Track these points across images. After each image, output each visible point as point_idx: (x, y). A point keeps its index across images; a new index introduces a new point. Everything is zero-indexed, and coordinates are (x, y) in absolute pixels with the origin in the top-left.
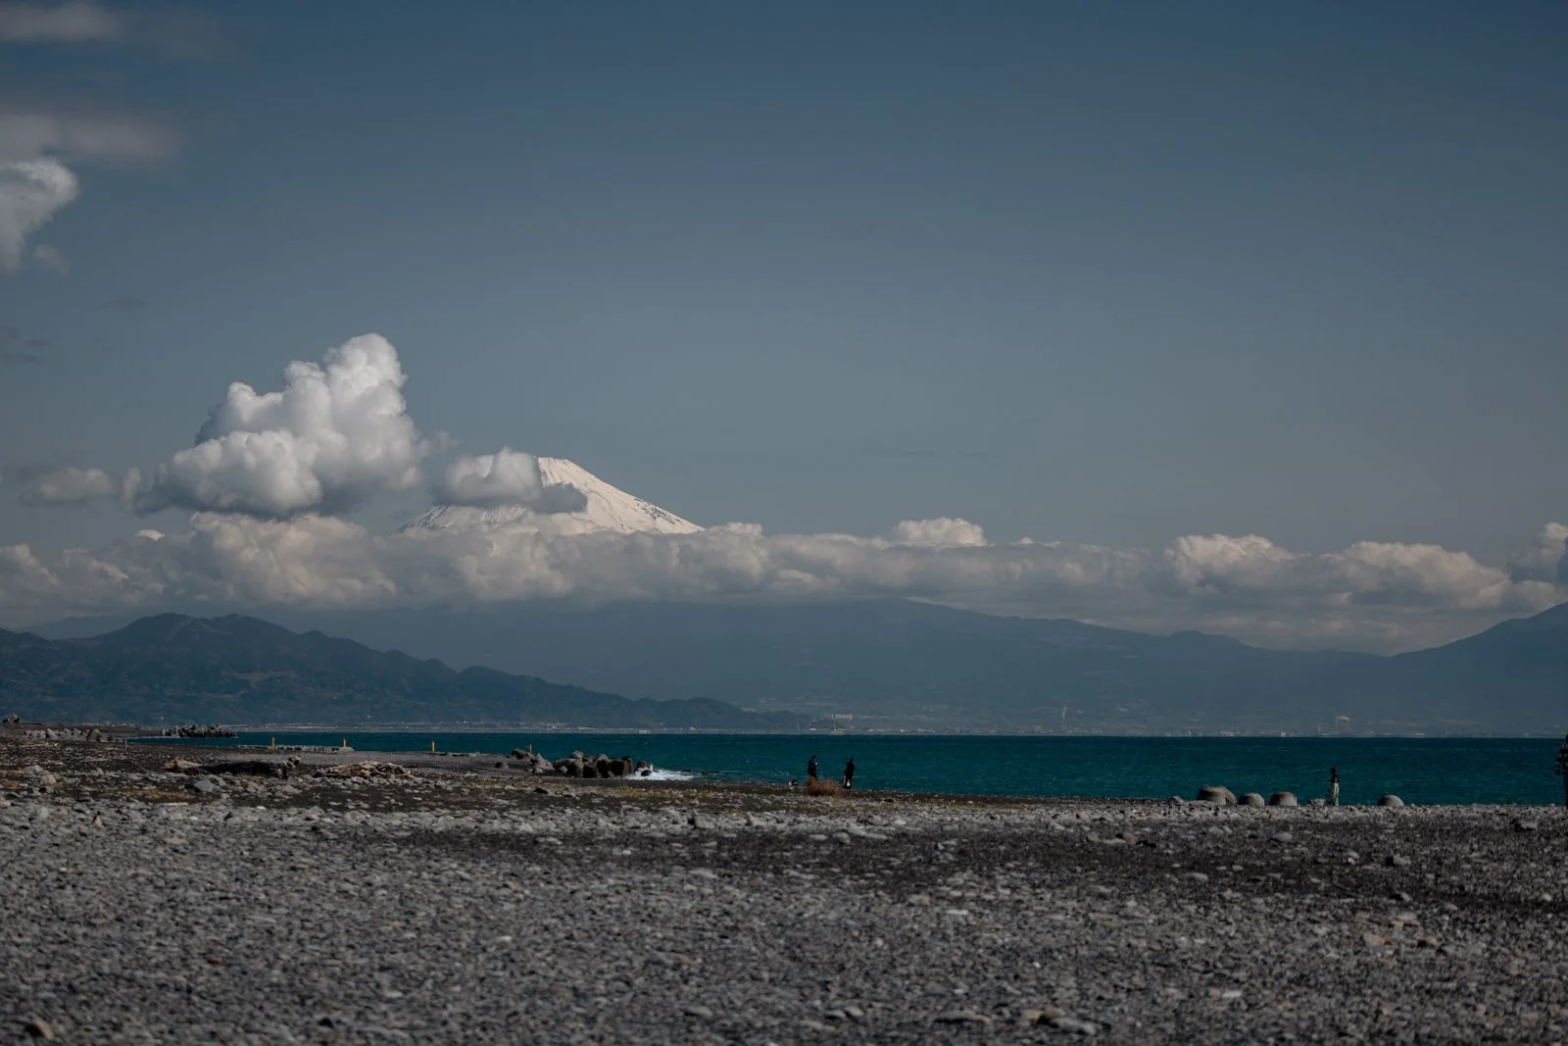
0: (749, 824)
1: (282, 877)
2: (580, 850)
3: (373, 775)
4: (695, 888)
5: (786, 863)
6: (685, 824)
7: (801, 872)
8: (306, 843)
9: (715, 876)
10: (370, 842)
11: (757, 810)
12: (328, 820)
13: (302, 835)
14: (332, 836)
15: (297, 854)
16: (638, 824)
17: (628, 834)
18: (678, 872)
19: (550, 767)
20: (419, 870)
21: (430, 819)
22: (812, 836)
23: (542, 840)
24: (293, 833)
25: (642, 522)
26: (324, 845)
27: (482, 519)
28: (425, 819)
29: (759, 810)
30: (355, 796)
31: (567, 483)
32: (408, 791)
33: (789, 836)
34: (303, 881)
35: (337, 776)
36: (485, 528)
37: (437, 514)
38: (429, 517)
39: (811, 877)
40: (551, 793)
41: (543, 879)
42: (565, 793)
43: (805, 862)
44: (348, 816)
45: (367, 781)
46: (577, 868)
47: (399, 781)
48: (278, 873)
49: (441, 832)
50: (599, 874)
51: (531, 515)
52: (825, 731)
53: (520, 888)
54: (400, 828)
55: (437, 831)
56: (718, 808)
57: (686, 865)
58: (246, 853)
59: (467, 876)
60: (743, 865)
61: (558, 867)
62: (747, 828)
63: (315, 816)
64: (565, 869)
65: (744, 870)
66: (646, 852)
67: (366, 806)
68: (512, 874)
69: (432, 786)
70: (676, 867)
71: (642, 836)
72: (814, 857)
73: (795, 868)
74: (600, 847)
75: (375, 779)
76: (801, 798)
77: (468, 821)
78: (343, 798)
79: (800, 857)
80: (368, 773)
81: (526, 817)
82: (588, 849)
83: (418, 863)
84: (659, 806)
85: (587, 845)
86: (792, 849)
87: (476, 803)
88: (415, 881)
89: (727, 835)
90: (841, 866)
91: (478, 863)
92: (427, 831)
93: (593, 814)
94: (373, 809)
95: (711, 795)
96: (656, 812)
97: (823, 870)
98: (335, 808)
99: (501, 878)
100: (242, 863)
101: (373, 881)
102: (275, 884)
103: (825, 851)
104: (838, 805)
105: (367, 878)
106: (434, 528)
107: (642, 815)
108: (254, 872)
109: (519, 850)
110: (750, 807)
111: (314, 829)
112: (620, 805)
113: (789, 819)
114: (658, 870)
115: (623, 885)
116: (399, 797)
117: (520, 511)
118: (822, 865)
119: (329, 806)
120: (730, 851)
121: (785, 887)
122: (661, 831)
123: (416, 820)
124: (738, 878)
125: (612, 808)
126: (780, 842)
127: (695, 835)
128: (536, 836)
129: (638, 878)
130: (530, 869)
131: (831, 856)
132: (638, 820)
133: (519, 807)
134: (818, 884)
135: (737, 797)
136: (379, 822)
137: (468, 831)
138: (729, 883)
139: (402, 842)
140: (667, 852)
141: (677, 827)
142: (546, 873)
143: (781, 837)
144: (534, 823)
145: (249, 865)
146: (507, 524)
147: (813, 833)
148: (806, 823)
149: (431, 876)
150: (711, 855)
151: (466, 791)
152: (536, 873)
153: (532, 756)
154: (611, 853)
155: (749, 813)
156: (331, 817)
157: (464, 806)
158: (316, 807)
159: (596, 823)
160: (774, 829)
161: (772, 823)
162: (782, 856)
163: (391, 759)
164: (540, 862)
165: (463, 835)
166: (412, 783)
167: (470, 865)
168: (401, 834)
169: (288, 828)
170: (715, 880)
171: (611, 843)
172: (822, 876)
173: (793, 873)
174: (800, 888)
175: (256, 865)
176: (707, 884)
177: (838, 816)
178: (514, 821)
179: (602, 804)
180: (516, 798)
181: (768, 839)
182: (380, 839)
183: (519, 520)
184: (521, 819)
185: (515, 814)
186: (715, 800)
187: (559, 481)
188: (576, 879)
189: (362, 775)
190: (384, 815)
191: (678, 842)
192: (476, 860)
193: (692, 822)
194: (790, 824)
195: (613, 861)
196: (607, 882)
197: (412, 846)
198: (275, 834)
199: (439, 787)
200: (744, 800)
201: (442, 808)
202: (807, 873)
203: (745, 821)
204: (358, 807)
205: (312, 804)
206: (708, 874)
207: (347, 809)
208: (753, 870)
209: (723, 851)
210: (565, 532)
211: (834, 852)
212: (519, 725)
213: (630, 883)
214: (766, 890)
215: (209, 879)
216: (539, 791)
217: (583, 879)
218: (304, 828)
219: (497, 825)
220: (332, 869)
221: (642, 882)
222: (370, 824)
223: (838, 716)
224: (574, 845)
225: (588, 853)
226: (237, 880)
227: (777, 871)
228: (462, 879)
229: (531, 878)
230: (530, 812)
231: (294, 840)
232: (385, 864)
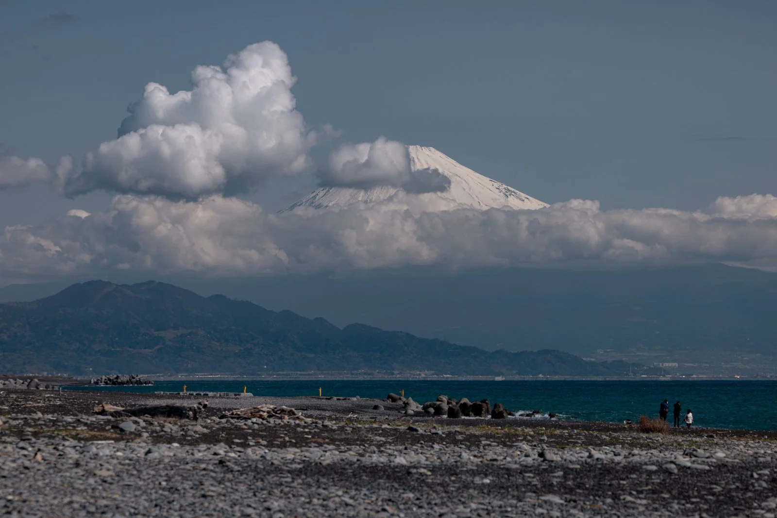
0: (590, 456)
1: (194, 503)
2: (447, 479)
3: (270, 416)
4: (545, 512)
5: (622, 490)
6: (536, 457)
7: (636, 498)
8: (214, 475)
9: (562, 502)
10: (269, 473)
11: (597, 445)
12: (233, 455)
13: (211, 467)
14: (236, 468)
15: (207, 483)
16: (495, 457)
17: (487, 465)
18: (531, 498)
19: (420, 408)
20: (310, 497)
21: (319, 454)
22: (644, 467)
23: (414, 471)
24: (203, 466)
25: (496, 199)
26: (230, 476)
27: (360, 199)
28: (314, 453)
29: (599, 444)
30: (255, 435)
31: (432, 168)
32: (299, 429)
33: (625, 467)
34: (212, 507)
35: (239, 417)
36: (362, 206)
37: (321, 194)
38: (315, 197)
39: (644, 502)
40: (421, 431)
41: (415, 504)
42: (433, 431)
43: (639, 489)
44: (249, 451)
45: (265, 422)
46: (444, 495)
47: (292, 421)
48: (192, 500)
49: (329, 465)
50: (463, 500)
51: (402, 194)
52: (654, 377)
53: (396, 512)
54: (293, 461)
55: (325, 463)
56: (563, 443)
57: (536, 491)
58: (164, 483)
59: (351, 501)
60: (586, 492)
61: (428, 494)
62: (589, 460)
63: (221, 452)
64: (434, 495)
65: (587, 496)
66: (503, 480)
67: (264, 443)
68: (390, 500)
69: (320, 426)
70: (530, 494)
71: (499, 467)
72: (647, 485)
73: (631, 494)
74: (464, 477)
75: (272, 420)
76: (635, 434)
77: (351, 455)
78: (245, 436)
79: (635, 485)
80: (265, 415)
81: (400, 451)
82: (453, 478)
83: (309, 491)
84: (513, 442)
85: (452, 475)
86: (627, 477)
87: (357, 440)
88: (307, 506)
89: (571, 466)
90: (670, 492)
91: (360, 491)
92: (316, 464)
93: (457, 449)
94: (270, 445)
95: (558, 432)
96: (511, 447)
97: (655, 496)
98: (238, 445)
99: (380, 503)
100: (161, 492)
101: (272, 506)
102: (189, 509)
103: (656, 480)
104: (666, 441)
105: (266, 504)
106: (318, 207)
107: (499, 449)
108: (171, 499)
109: (395, 480)
110: (591, 442)
111: (221, 462)
112: (480, 441)
113: (624, 452)
114: (513, 496)
115: (483, 509)
116: (292, 435)
117: (392, 191)
118: (654, 492)
119: (233, 443)
120: (574, 479)
121: (623, 511)
122: (516, 463)
123: (307, 454)
124: (582, 503)
125: (472, 444)
126: (617, 472)
127: (544, 466)
128: (410, 467)
129: (496, 503)
130: (405, 496)
131: (662, 484)
132: (496, 453)
133: (395, 442)
134: (651, 508)
135: (580, 434)
136: (275, 456)
137: (351, 464)
138: (575, 507)
139: (296, 473)
140: (520, 481)
141: (529, 460)
142: (418, 499)
143: (618, 468)
144: (406, 456)
145: (166, 493)
146: (381, 203)
147: (646, 464)
148: (640, 456)
149: (321, 501)
150: (558, 483)
151: (349, 429)
152: (410, 498)
153: (404, 399)
154: (473, 482)
155: (590, 448)
156: (235, 452)
157: (348, 442)
158: (222, 444)
159: (460, 456)
160: (612, 461)
161: (611, 456)
162: (619, 484)
163: (285, 403)
164: (413, 489)
165: (347, 467)
166: (303, 423)
167: (353, 493)
168: (294, 466)
169: (199, 461)
170: (562, 504)
171: (473, 473)
172: (654, 501)
173: (629, 498)
174: (635, 512)
175: (173, 494)
176: (556, 508)
177: (667, 449)
178: (390, 455)
179: (465, 440)
180: (391, 435)
181: (607, 470)
182: (278, 470)
183: (390, 199)
184: (396, 453)
185: (390, 449)
186: (561, 436)
187: (426, 167)
188: (443, 504)
189: (261, 417)
190: (279, 450)
191: (531, 472)
192: (358, 486)
193: (541, 455)
194: (625, 457)
195: (475, 489)
196: (470, 507)
197: (304, 477)
198: (188, 467)
199: (327, 426)
200: (585, 436)
201: (328, 444)
202: (640, 498)
203: (587, 454)
204: (258, 444)
205: (219, 441)
206: (556, 499)
207: (249, 446)
208: (594, 496)
209: (569, 479)
210: (431, 209)
211: (664, 480)
212: (393, 374)
213: (490, 508)
214: (606, 513)
215: (133, 505)
216: (410, 429)
217: (449, 504)
218: (212, 462)
219: (377, 459)
220: (236, 496)
221: (500, 507)
222: (268, 458)
223: (667, 364)
224: (441, 475)
225: (454, 482)
226: (156, 506)
227: (615, 497)
228: (347, 505)
229: (405, 504)
230: (403, 447)
231: (204, 472)
232: (282, 491)
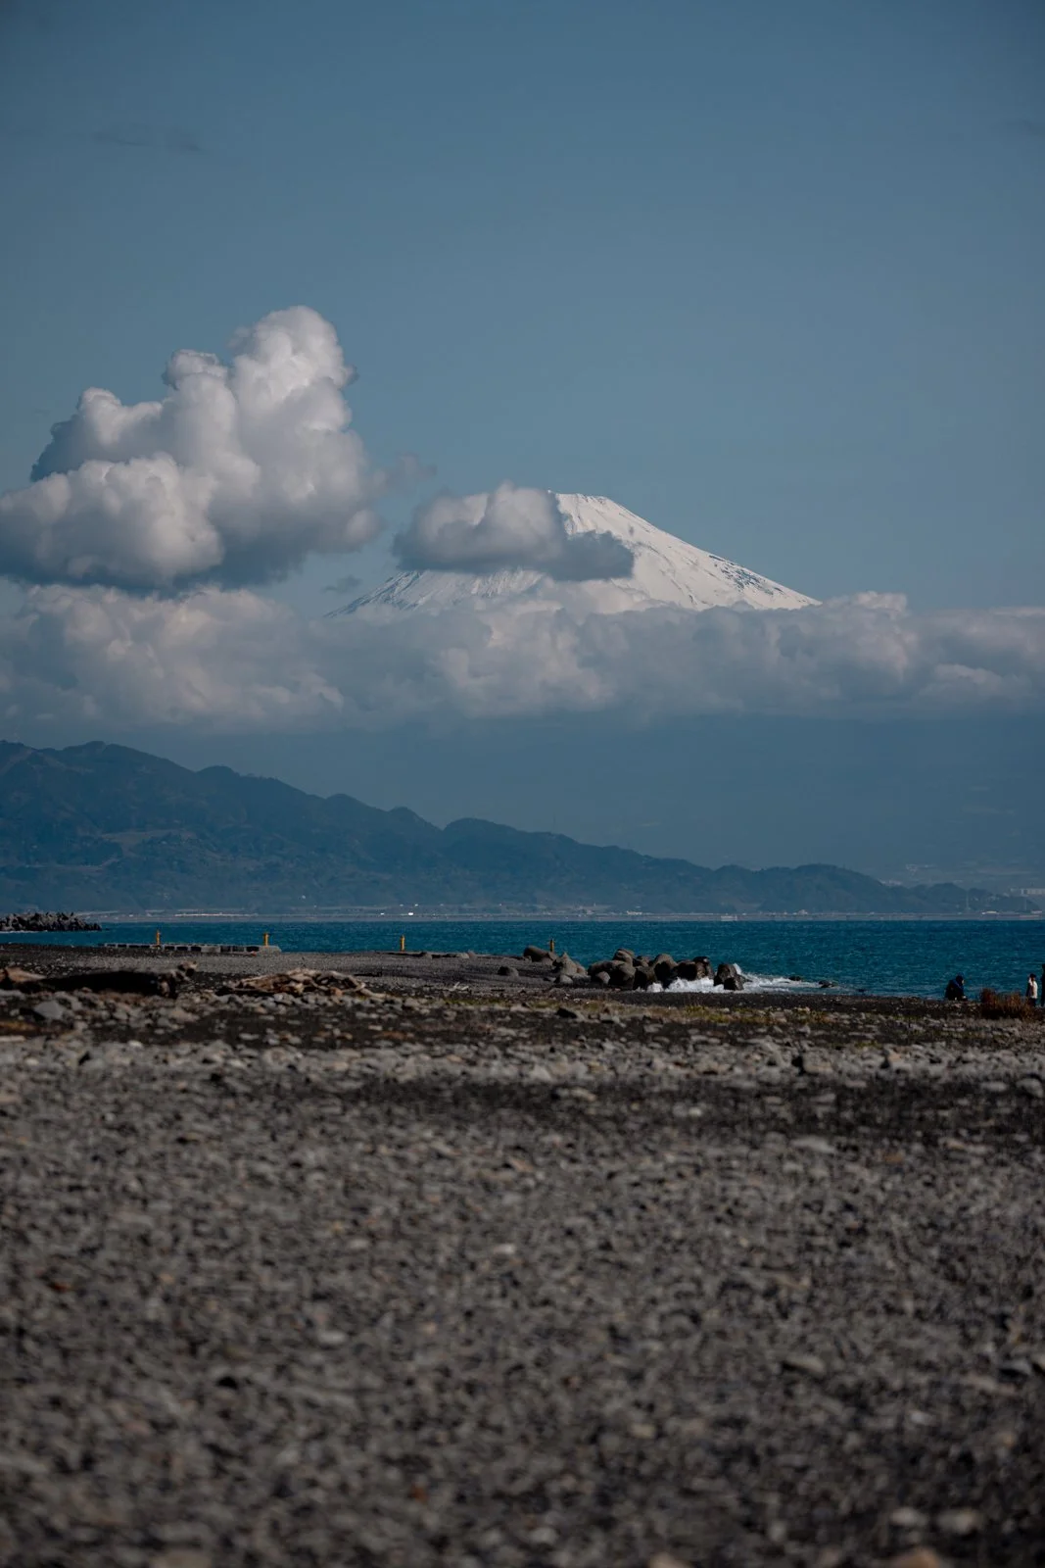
0: (886, 1065)
1: (162, 1155)
2: (624, 1109)
3: (309, 989)
4: (799, 1168)
5: (942, 1128)
6: (788, 1065)
7: (966, 1142)
8: (200, 1100)
9: (832, 1150)
10: (301, 1097)
11: (901, 1042)
12: (237, 1063)
13: (196, 1087)
14: (241, 1088)
15: (188, 1117)
16: (714, 1066)
17: (698, 1083)
18: (775, 1143)
19: (584, 974)
20: (374, 1141)
21: (393, 1062)
22: (984, 1085)
23: (564, 1093)
24: (182, 1084)
25: (724, 592)
26: (229, 1103)
27: (474, 591)
28: (386, 1060)
29: (905, 1041)
30: (280, 1025)
31: (605, 530)
32: (360, 1015)
33: (947, 1086)
34: (196, 1160)
35: (254, 993)
36: (480, 605)
37: (404, 584)
38: (392, 588)
39: (982, 1149)
40: (581, 1017)
41: (565, 1156)
42: (604, 1017)
43: (973, 1125)
44: (268, 1056)
45: (298, 1001)
46: (617, 1137)
47: (348, 1000)
48: (159, 1148)
49: (410, 1082)
50: (651, 1146)
51: (550, 583)
52: (1010, 915)
53: (529, 1169)
54: (346, 1075)
55: (402, 1079)
56: (840, 1040)
57: (785, 1130)
58: (110, 1118)
59: (447, 1150)
60: (877, 1131)
61: (589, 1136)
62: (883, 1073)
63: (218, 1058)
64: (600, 1138)
65: (877, 1139)
66: (726, 1110)
67: (296, 1040)
68: (518, 1148)
69: (398, 1007)
70: (772, 1136)
71: (718, 1085)
72: (987, 1118)
73: (957, 1135)
74: (654, 1104)
75: (311, 998)
76: (972, 1022)
77: (452, 1062)
78: (260, 1028)
79: (965, 1118)
80: (300, 987)
81: (542, 1055)
82: (635, 1107)
83: (372, 1131)
84: (749, 1037)
85: (633, 1100)
86: (952, 1105)
87: (465, 1034)
88: (368, 1159)
89: (851, 1084)
90: (1028, 1130)
91: (466, 1130)
92: (387, 1081)
93: (645, 1050)
94: (307, 1045)
95: (831, 1018)
96: (744, 1045)
97: (1001, 1139)
98: (249, 1044)
99: (500, 1153)
100: (104, 1133)
101: (304, 1160)
102: (154, 1164)
103: (1004, 1108)
104: (1028, 1033)
105: (295, 1156)
106: (401, 604)
107: (722, 1051)
108: (122, 1146)
109: (528, 1110)
110: (890, 1037)
111: (216, 1078)
112: (689, 1036)
113: (950, 1056)
114: (743, 1141)
115: (688, 1165)
116: (346, 1026)
117: (533, 578)
118: (999, 1130)
119: (239, 1040)
120: (855, 1108)
121: (942, 1166)
122: (750, 1077)
123: (372, 1061)
124: (867, 1152)
125: (674, 1040)
126: (934, 1094)
127: (802, 1083)
128: (557, 1086)
129: (713, 1152)
130: (547, 1139)
131: (1016, 1116)
132: (716, 1059)
133: (533, 1039)
134: (992, 1161)
135: (871, 1022)
136: (315, 1065)
137: (450, 1080)
138: (855, 1160)
139: (352, 1098)
140: (757, 1111)
141: (775, 1072)
142: (570, 1146)
143: (935, 1087)
144: (552, 1065)
145: (114, 1135)
146: (514, 598)
147: (987, 1079)
148: (978, 1063)
149: (393, 1151)
150: (825, 1114)
151: (451, 1015)
152: (554, 1145)
153: (554, 957)
154: (670, 1113)
155: (888, 1047)
156: (242, 1058)
157: (448, 1038)
158: (220, 1043)
159: (649, 1065)
160: (925, 1073)
161: (923, 1063)
162: (936, 1116)
163: (336, 966)
164: (561, 1128)
165: (444, 1086)
166: (367, 1003)
167: (452, 1133)
168: (348, 1085)
169: (175, 1076)
170: (831, 1156)
171: (672, 1097)
172: (999, 1148)
173: (953, 1143)
174: (965, 1168)
175: (126, 1135)
176: (820, 1162)
177: (1028, 1050)
178: (524, 1062)
179: (661, 1033)
180: (527, 1026)
181: (916, 1091)
182: (317, 1093)
183: (531, 591)
184: (534, 1058)
185: (525, 1051)
186: (836, 1026)
187: (591, 528)
188: (616, 1154)
189: (292, 992)
190: (322, 1054)
191: (776, 1094)
192: (462, 1123)
193: (798, 1062)
194: (951, 1066)
195: (674, 1125)
196: (663, 1159)
197: (363, 1104)
198: (155, 1086)
199: (410, 1008)
200: (881, 1025)
201: (412, 1042)
202: (975, 1143)
203: (881, 1059)
204: (284, 1042)
205: (214, 1037)
206: (821, 1145)
207: (267, 1045)
208: (892, 1138)
209: (846, 1108)
210: (604, 610)
211: (1019, 1109)
212: (534, 910)
213: (700, 1161)
214: (912, 1169)
215: (54, 1157)
216: (563, 1013)
217: (626, 1155)
218: (200, 1077)
219: (500, 1070)
220: (240, 1141)
221: (719, 1159)
222: (301, 1068)
223: (1033, 892)
224: (615, 1101)
225: (636, 1113)
226: (95, 1158)
227: (929, 1141)
228: (440, 1156)
229: (547, 1154)
230: (548, 1047)
231: (183, 1097)
232: (323, 1132)
